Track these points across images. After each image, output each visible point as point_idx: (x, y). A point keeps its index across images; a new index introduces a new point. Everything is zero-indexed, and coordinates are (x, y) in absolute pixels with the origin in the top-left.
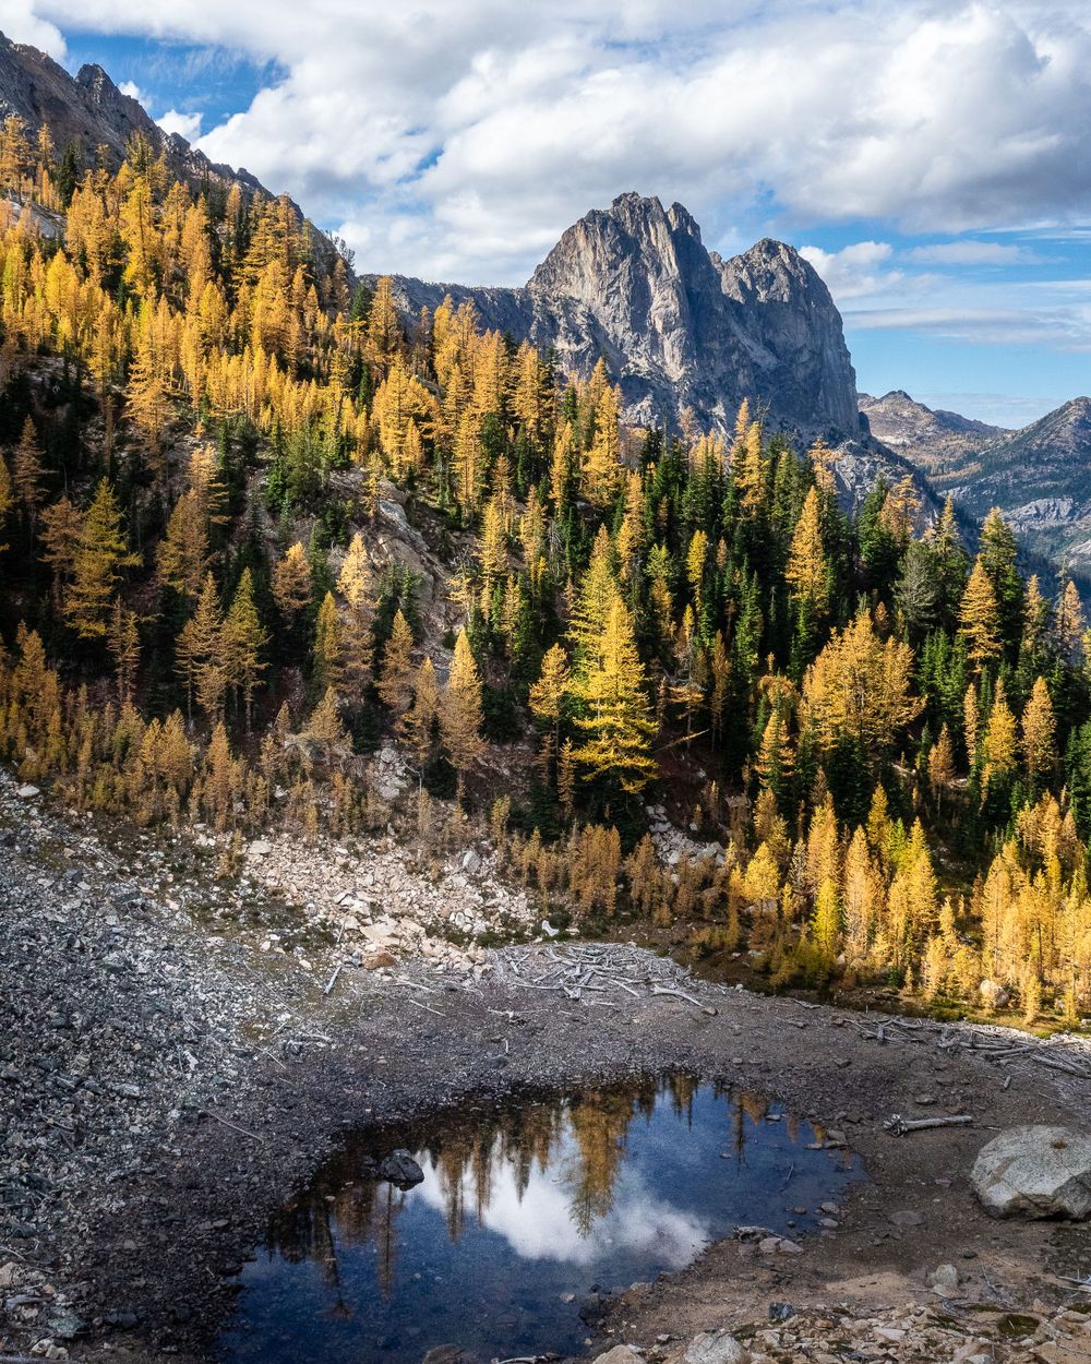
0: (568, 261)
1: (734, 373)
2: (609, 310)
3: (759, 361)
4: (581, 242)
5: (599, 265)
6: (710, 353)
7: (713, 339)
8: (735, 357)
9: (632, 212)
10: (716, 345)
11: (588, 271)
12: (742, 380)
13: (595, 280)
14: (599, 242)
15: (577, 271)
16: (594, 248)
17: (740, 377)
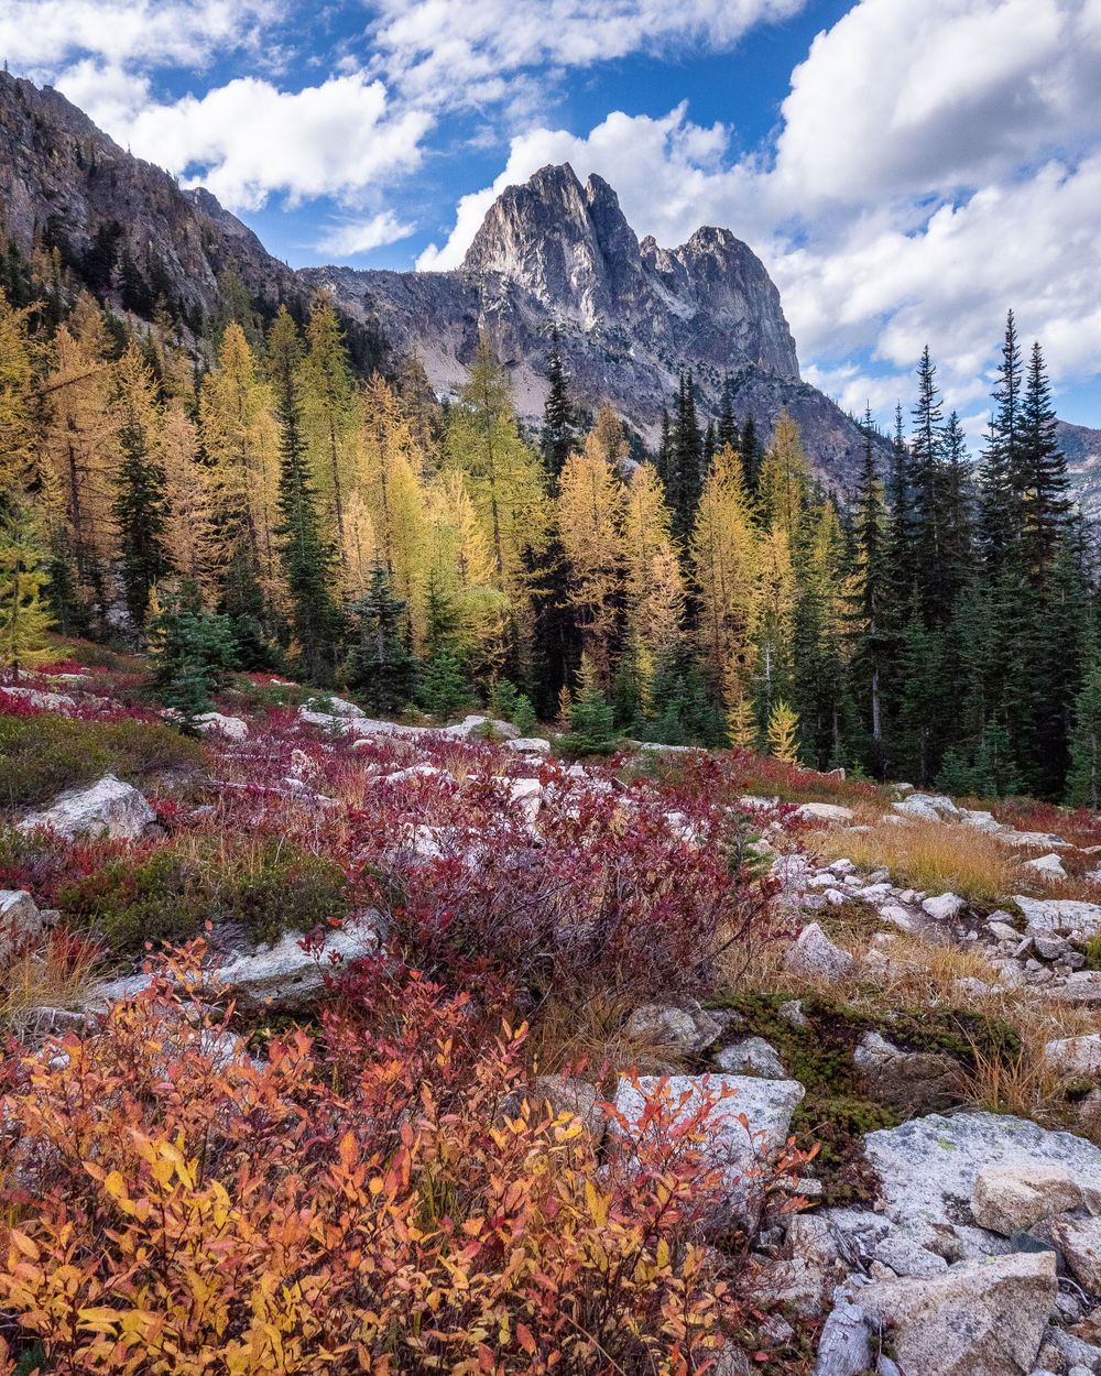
0: (490, 238)
1: (649, 321)
2: (528, 276)
3: (679, 314)
4: (501, 218)
5: (518, 236)
6: (626, 305)
7: (627, 291)
8: (649, 305)
9: (544, 181)
10: (631, 297)
11: (509, 243)
12: (657, 327)
13: (514, 250)
14: (516, 213)
15: (499, 246)
16: (512, 221)
17: (655, 324)
